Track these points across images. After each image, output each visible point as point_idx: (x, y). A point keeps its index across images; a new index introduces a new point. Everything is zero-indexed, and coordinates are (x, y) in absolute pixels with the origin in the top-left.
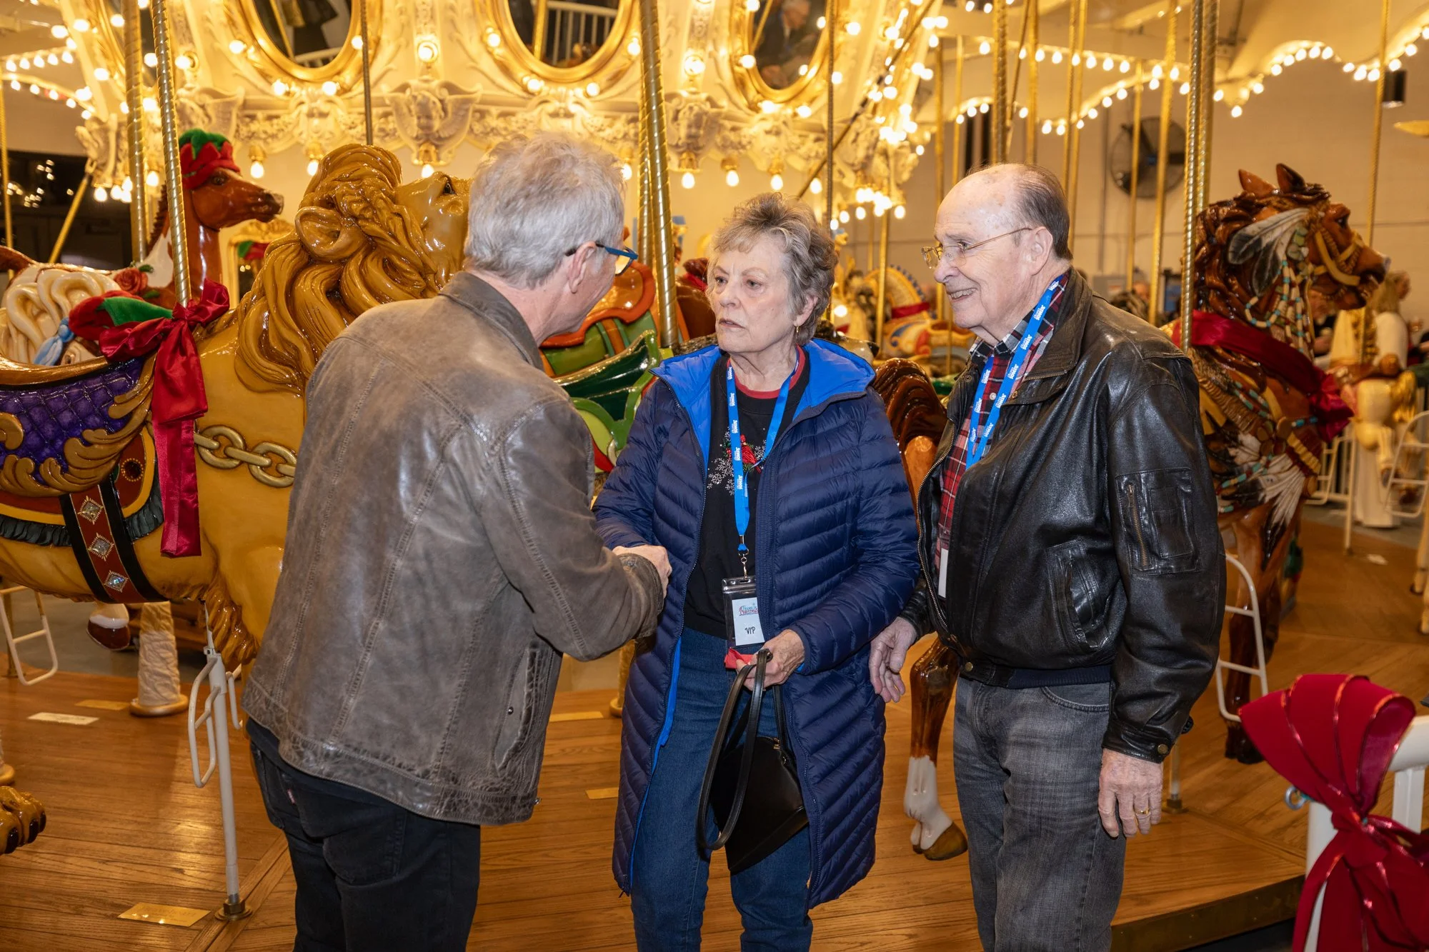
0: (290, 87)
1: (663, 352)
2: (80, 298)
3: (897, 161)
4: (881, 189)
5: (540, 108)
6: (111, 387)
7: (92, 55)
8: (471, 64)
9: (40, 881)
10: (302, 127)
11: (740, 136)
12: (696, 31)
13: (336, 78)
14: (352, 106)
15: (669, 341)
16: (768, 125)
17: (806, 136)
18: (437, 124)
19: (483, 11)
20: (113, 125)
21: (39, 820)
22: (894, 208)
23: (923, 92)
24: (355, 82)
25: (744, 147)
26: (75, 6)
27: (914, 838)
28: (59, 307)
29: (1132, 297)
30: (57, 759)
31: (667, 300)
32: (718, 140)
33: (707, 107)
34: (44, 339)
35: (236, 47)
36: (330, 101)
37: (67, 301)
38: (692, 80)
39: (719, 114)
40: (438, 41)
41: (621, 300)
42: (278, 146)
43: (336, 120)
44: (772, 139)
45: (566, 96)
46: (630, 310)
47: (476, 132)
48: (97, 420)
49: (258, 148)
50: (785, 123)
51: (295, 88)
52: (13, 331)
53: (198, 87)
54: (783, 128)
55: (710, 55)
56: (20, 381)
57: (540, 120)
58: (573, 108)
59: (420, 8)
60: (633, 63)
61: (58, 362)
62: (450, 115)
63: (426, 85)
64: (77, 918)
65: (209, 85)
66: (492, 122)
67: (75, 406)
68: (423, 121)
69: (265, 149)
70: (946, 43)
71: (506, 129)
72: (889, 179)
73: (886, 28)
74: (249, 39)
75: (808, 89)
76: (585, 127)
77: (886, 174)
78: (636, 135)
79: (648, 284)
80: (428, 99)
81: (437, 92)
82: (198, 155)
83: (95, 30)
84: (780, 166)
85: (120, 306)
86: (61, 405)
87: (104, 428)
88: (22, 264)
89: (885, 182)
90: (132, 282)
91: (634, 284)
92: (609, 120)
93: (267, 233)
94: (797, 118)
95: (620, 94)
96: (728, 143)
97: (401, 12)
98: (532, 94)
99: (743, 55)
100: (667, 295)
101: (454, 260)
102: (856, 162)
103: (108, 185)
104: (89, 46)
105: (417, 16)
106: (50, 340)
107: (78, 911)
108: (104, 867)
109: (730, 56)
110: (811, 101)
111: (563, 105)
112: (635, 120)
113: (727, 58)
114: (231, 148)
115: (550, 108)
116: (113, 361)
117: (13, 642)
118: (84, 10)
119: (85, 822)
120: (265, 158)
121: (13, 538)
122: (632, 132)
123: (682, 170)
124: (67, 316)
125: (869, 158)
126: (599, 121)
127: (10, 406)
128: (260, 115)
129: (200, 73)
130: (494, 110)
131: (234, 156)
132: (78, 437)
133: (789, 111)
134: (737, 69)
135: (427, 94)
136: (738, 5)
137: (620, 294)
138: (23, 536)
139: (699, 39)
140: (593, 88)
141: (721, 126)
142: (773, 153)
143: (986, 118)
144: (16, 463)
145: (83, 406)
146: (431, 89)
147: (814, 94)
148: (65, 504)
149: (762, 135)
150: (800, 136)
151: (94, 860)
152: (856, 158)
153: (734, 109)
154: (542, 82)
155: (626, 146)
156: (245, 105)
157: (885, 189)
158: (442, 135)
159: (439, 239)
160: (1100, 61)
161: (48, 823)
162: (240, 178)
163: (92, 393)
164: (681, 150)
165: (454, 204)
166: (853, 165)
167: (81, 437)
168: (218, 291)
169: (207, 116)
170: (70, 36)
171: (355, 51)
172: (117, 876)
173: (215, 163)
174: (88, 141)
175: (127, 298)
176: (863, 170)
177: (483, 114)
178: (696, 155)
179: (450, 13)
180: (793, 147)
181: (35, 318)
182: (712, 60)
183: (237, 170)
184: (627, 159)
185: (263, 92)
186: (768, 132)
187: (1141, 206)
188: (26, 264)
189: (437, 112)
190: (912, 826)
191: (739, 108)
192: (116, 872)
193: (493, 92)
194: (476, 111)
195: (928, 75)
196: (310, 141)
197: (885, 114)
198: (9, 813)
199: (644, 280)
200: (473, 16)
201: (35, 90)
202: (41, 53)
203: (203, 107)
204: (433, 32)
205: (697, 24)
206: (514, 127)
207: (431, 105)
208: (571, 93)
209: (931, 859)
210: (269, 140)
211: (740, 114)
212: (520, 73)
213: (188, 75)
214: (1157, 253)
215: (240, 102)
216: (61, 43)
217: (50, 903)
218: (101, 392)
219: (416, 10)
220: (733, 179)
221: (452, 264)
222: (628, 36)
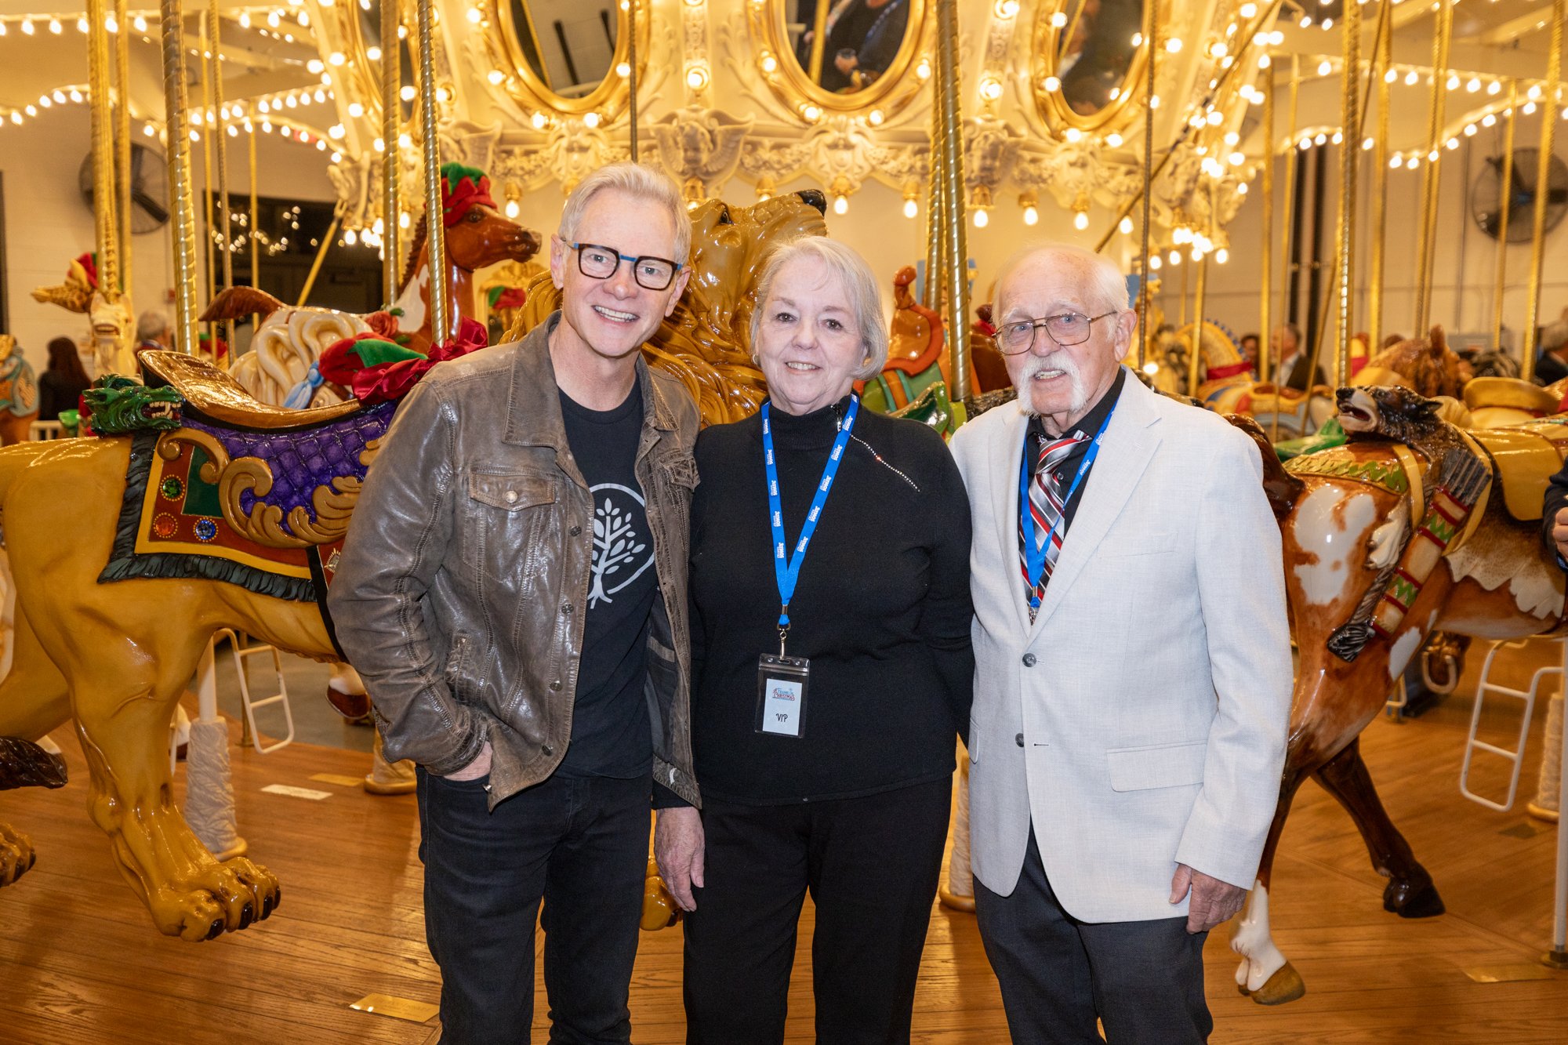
0: (549, 119)
1: (953, 406)
2: (331, 340)
3: (1219, 198)
4: (1201, 228)
5: (817, 139)
6: (362, 432)
7: (347, 90)
8: (744, 91)
9: (270, 962)
10: (561, 163)
11: (1040, 169)
12: (994, 51)
13: (599, 109)
14: (614, 139)
15: (961, 394)
16: (1072, 156)
17: (1115, 169)
18: (705, 157)
19: (758, 33)
20: (365, 164)
21: (273, 896)
22: (1215, 251)
23: (1252, 120)
24: (619, 113)
25: (1044, 181)
26: (332, 39)
27: (1240, 976)
28: (309, 350)
29: (1501, 357)
30: (289, 834)
31: (960, 348)
32: (1016, 172)
33: (1004, 136)
34: (294, 383)
35: (495, 77)
36: (591, 134)
37: (317, 344)
38: (988, 105)
39: (1017, 144)
40: (709, 68)
41: (905, 348)
42: (535, 184)
43: (596, 154)
44: (1077, 172)
45: (847, 125)
46: (915, 361)
47: (746, 165)
48: (348, 466)
49: (513, 186)
50: (1092, 154)
51: (554, 121)
52: (263, 375)
53: (454, 121)
54: (1090, 159)
55: (1009, 78)
56: (270, 424)
57: (817, 153)
58: (854, 139)
59: (690, 31)
60: (922, 87)
61: (308, 406)
62: (719, 147)
63: (694, 115)
64: (309, 1004)
65: (465, 118)
66: (765, 154)
67: (324, 453)
68: (690, 154)
69: (520, 184)
70: (1280, 63)
71: (779, 162)
72: (1210, 217)
73: (1212, 44)
74: (508, 69)
75: (1120, 115)
76: (866, 159)
77: (1207, 212)
78: (924, 167)
79: (936, 331)
80: (696, 131)
81: (706, 123)
82: (455, 191)
83: (351, 64)
84: (1085, 202)
85: (371, 349)
86: (311, 450)
87: (355, 476)
88: (272, 307)
89: (1206, 221)
90: (382, 325)
91: (920, 331)
92: (893, 152)
93: (519, 278)
94: (1106, 148)
95: (906, 123)
96: (1028, 176)
97: (670, 36)
98: (809, 123)
99: (1046, 77)
100: (960, 342)
101: (729, 297)
102: (1174, 198)
103: (358, 227)
104: (344, 81)
105: (687, 40)
106: (299, 384)
107: (309, 998)
108: (335, 952)
109: (1032, 79)
110: (1123, 129)
111: (843, 135)
112: (922, 151)
113: (1028, 81)
114: (488, 183)
115: (828, 138)
116: (366, 403)
117: (250, 706)
118: (340, 43)
119: (318, 902)
120: (522, 196)
121: (258, 591)
122: (919, 164)
123: (973, 206)
124: (317, 360)
125: (1188, 193)
126: (882, 152)
127: (260, 451)
128: (517, 150)
129: (456, 106)
130: (767, 142)
131: (491, 191)
132: (327, 484)
133: (1098, 140)
134: (1039, 92)
135: (696, 124)
136: (1042, 20)
137: (904, 343)
138: (269, 589)
139: (996, 59)
140: (876, 116)
141: (1020, 158)
142: (1077, 187)
143: (1321, 152)
144: (264, 511)
145: (333, 451)
146: (699, 119)
147: (1126, 121)
148: (312, 556)
149: (1066, 166)
150: (1109, 168)
151: (327, 944)
152: (1174, 193)
153: (1034, 138)
154: (821, 110)
155: (914, 179)
156: (502, 140)
157: (1206, 229)
158: (710, 170)
159: (714, 274)
160: (1464, 82)
161: (281, 902)
162: (496, 215)
163: (344, 438)
164: (973, 184)
165: (731, 235)
166: (1169, 201)
167: (330, 484)
168: (476, 329)
169: (463, 151)
170: (325, 71)
171: (619, 80)
172: (349, 962)
173: (472, 199)
174: (339, 181)
175: (379, 341)
176: (1182, 206)
177: (754, 146)
178: (991, 190)
179: (723, 36)
180: (1101, 181)
181: (284, 362)
182: (1011, 84)
183: (493, 207)
184: (912, 195)
185: (521, 126)
186: (1072, 164)
187: (1512, 252)
188: (277, 306)
189: (706, 143)
190: (1238, 963)
191: (1040, 137)
192: (348, 958)
193: (767, 122)
194: (747, 143)
195: (1258, 98)
196: (569, 177)
197: (1208, 144)
198: (244, 886)
199: (932, 328)
200: (747, 39)
201: (286, 132)
202: (294, 91)
203: (458, 142)
204: (703, 56)
205: (995, 43)
206: (788, 160)
207: (699, 137)
208: (852, 121)
209: (1260, 1003)
210: (526, 177)
211: (1041, 144)
212: (797, 101)
213: (445, 109)
214: (1532, 304)
215: (497, 137)
216: (315, 80)
217: (281, 987)
218: (353, 436)
219: (686, 33)
220: (1031, 216)
221: (727, 302)
222: (918, 58)
